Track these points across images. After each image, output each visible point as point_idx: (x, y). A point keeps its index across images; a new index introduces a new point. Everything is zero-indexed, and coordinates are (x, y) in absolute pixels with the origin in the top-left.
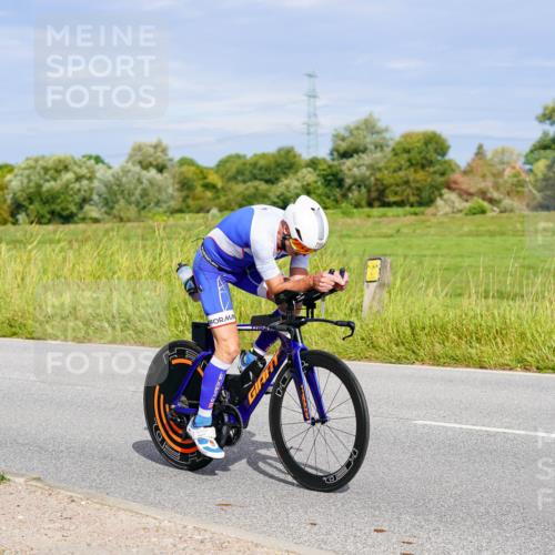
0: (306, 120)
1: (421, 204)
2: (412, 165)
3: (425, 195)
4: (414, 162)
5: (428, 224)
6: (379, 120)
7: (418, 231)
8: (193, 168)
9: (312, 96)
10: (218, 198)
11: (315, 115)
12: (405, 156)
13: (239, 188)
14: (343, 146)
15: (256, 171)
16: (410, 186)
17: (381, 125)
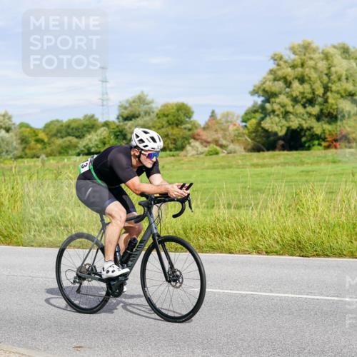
0: (101, 97)
1: (176, 149)
2: (170, 124)
3: (179, 143)
4: (171, 122)
5: (182, 162)
6: (147, 96)
7: (176, 167)
8: (28, 129)
9: (104, 81)
10: (45, 148)
11: (107, 93)
12: (165, 119)
13: (59, 141)
14: (126, 113)
15: (70, 131)
16: (169, 138)
17: (149, 98)
